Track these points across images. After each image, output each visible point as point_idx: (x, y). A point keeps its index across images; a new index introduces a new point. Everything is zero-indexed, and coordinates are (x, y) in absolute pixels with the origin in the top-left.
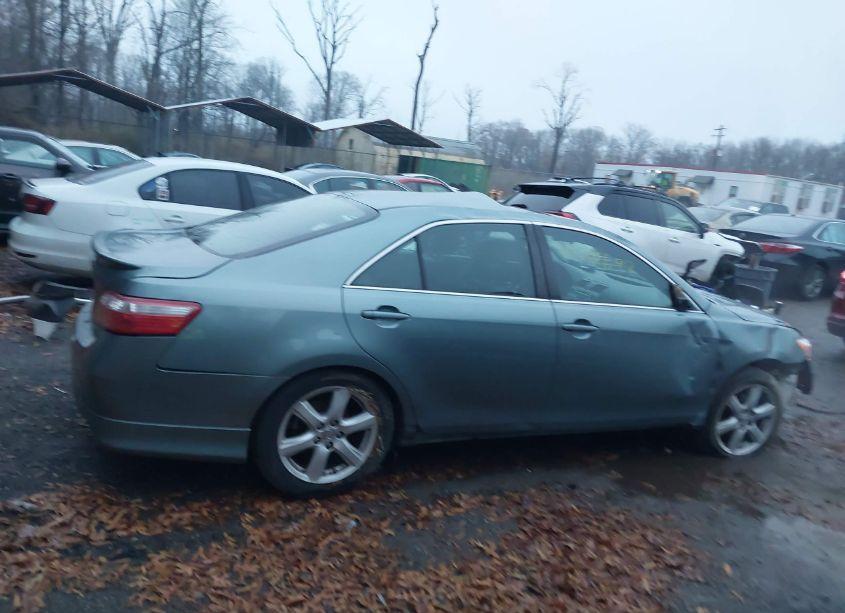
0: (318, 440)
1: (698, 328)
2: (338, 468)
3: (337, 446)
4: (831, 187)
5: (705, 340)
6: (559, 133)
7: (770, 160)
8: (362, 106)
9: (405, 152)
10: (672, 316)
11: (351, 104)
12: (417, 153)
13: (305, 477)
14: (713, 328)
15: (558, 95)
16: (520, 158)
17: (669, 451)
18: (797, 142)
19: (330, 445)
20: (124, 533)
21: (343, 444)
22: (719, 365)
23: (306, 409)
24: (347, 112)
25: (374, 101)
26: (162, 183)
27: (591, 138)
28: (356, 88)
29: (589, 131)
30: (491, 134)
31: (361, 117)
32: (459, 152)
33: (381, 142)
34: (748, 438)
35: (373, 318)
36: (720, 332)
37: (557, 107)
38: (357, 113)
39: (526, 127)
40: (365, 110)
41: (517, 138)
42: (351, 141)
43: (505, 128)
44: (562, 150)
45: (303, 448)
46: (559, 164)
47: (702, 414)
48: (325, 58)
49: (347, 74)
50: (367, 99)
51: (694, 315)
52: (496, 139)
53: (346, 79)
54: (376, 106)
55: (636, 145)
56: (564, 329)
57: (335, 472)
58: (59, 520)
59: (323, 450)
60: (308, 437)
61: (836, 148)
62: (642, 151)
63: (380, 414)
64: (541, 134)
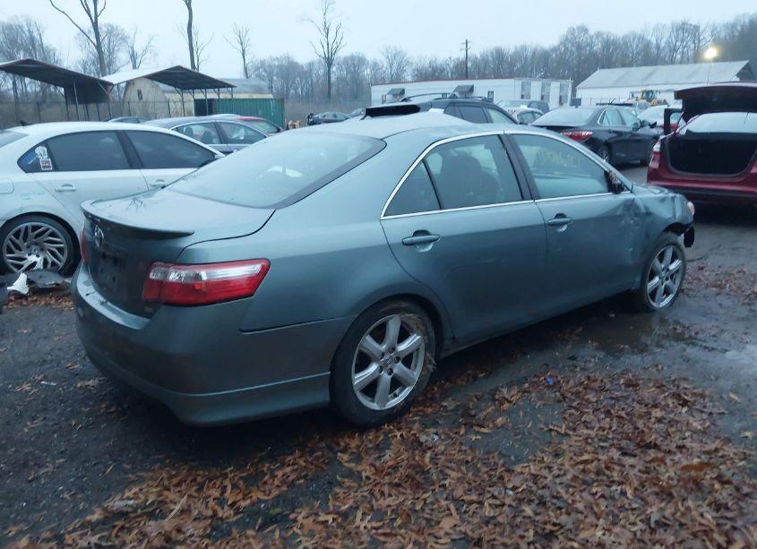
0: (381, 369)
1: (630, 206)
2: (397, 391)
3: (395, 371)
4: (563, 82)
5: (637, 215)
6: (329, 61)
7: (505, 66)
8: (133, 57)
9: (200, 95)
10: (610, 200)
11: (122, 56)
12: (211, 95)
13: (375, 406)
14: (640, 204)
15: (322, 27)
16: (296, 89)
17: (613, 315)
18: (524, 48)
19: (391, 372)
20: (248, 502)
21: (399, 368)
22: (647, 236)
23: (369, 343)
24: (119, 65)
25: (145, 52)
26: (42, 152)
27: (355, 63)
28: (124, 39)
29: (352, 58)
30: (265, 70)
31: (134, 67)
32: (248, 89)
33: (172, 88)
34: (667, 292)
35: (412, 244)
36: (646, 207)
37: (323, 38)
38: (131, 65)
39: (296, 60)
40: (138, 61)
41: (289, 71)
42: (139, 92)
43: (276, 63)
44: (333, 79)
45: (371, 380)
46: (333, 90)
47: (638, 279)
48: (88, 12)
49: (112, 27)
50: (138, 50)
51: (625, 196)
52: (270, 74)
53: (111, 31)
54: (148, 55)
55: (395, 66)
56: (549, 224)
57: (396, 396)
58: (177, 507)
59: (386, 378)
60: (373, 368)
61: (555, 49)
62: (401, 69)
63: (425, 334)
64: (311, 64)
